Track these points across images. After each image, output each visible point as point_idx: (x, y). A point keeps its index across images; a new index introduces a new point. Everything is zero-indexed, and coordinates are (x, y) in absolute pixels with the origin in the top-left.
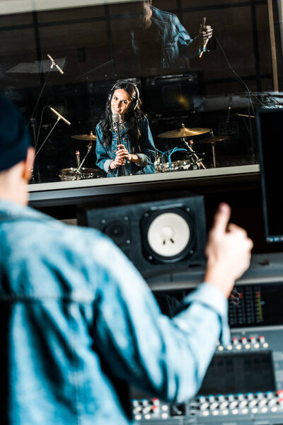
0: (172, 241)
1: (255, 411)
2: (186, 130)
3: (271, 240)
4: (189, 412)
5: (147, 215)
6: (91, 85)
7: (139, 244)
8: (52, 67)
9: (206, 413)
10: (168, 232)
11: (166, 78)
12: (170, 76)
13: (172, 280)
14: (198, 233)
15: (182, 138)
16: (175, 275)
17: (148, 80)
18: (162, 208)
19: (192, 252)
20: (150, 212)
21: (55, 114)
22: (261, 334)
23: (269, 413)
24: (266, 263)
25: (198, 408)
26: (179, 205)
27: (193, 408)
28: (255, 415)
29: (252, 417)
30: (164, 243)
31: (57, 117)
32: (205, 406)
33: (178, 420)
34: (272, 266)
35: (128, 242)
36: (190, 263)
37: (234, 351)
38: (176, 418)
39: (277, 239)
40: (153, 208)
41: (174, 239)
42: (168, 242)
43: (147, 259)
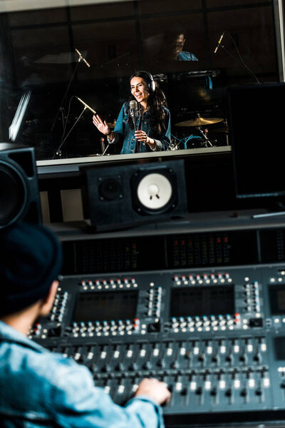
0: (158, 197)
1: (216, 329)
2: (202, 119)
3: (240, 197)
4: (162, 329)
5: (136, 174)
6: (121, 80)
7: (130, 198)
8: (79, 60)
9: (176, 331)
10: (154, 189)
11: (191, 74)
12: (196, 72)
13: (156, 228)
14: (179, 190)
15: (198, 126)
16: (159, 224)
17: (174, 76)
18: (149, 168)
19: (174, 206)
20: (139, 171)
21: (82, 104)
22: (227, 272)
23: (227, 330)
24: (235, 216)
25: (171, 327)
26: (164, 167)
27: (166, 326)
28: (216, 332)
29: (213, 333)
30: (151, 198)
31: (84, 106)
32: (176, 325)
33: (154, 336)
34: (239, 218)
35: (121, 196)
36: (171, 215)
37: (204, 284)
38: (152, 334)
39: (244, 196)
40: (142, 169)
41: (159, 195)
42: (154, 198)
43: (137, 211)
